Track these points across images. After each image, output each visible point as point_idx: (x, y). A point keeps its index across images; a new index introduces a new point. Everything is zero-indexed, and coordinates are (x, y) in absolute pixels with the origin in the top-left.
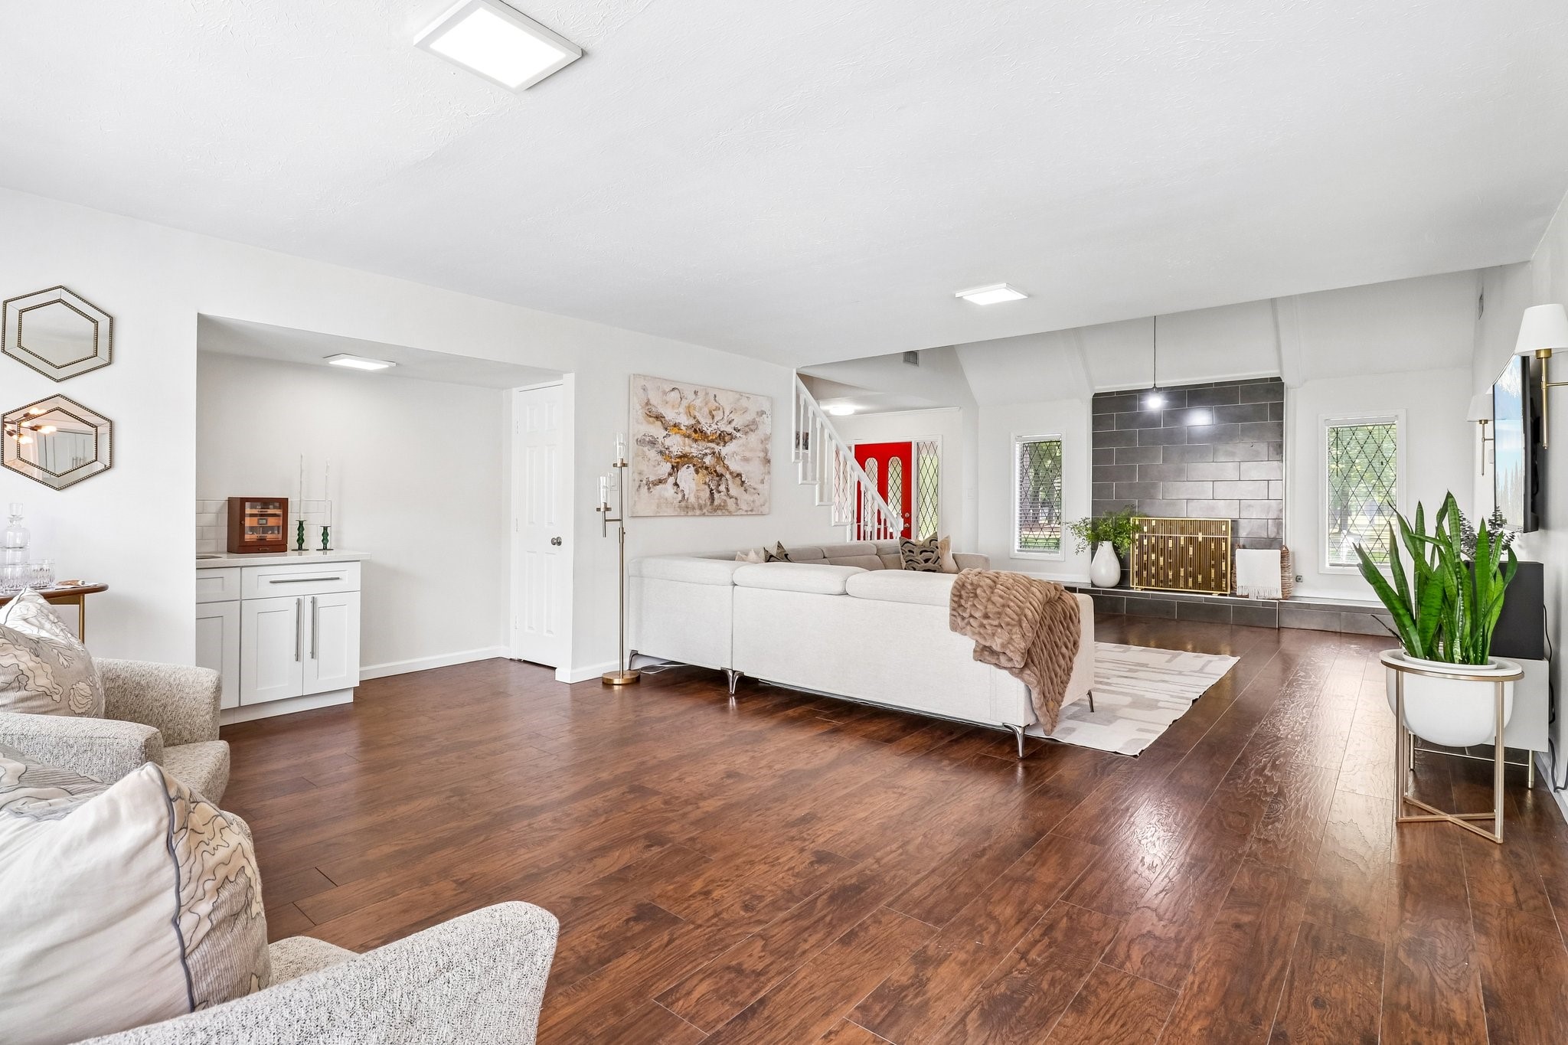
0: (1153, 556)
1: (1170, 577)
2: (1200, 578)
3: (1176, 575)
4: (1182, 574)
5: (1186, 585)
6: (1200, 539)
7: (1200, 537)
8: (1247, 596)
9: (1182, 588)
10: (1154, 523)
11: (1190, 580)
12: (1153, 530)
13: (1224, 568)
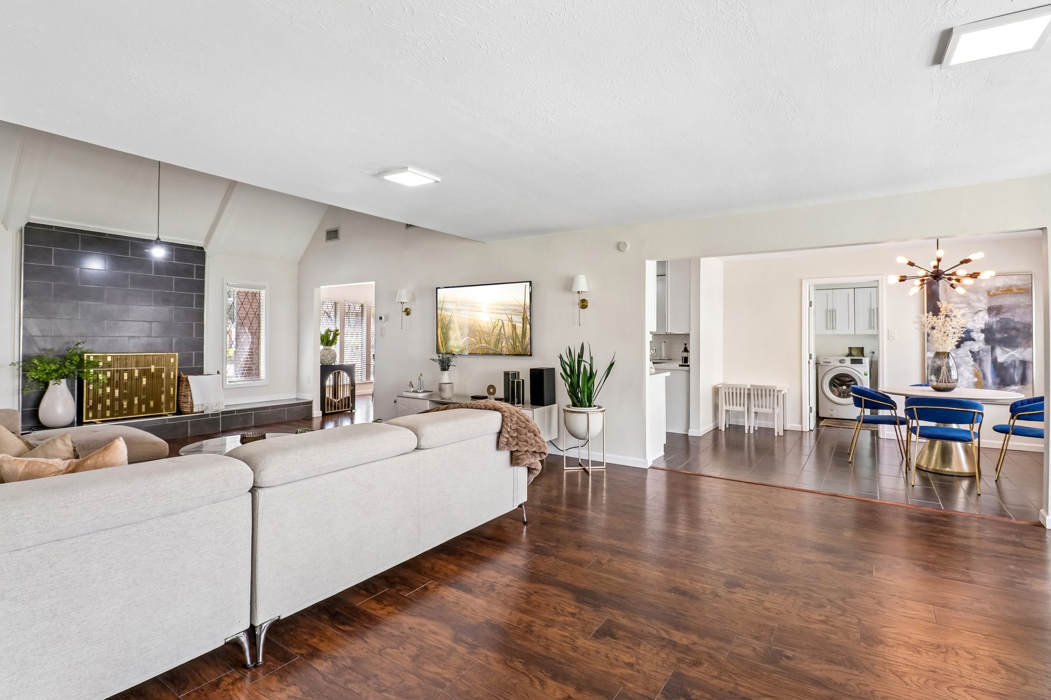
0: (108, 390)
1: (125, 406)
2: (152, 403)
3: (131, 404)
4: (136, 402)
5: (140, 412)
6: (153, 370)
7: (153, 368)
8: (203, 412)
9: (136, 415)
10: (109, 359)
11: (143, 406)
12: (109, 365)
13: (172, 393)
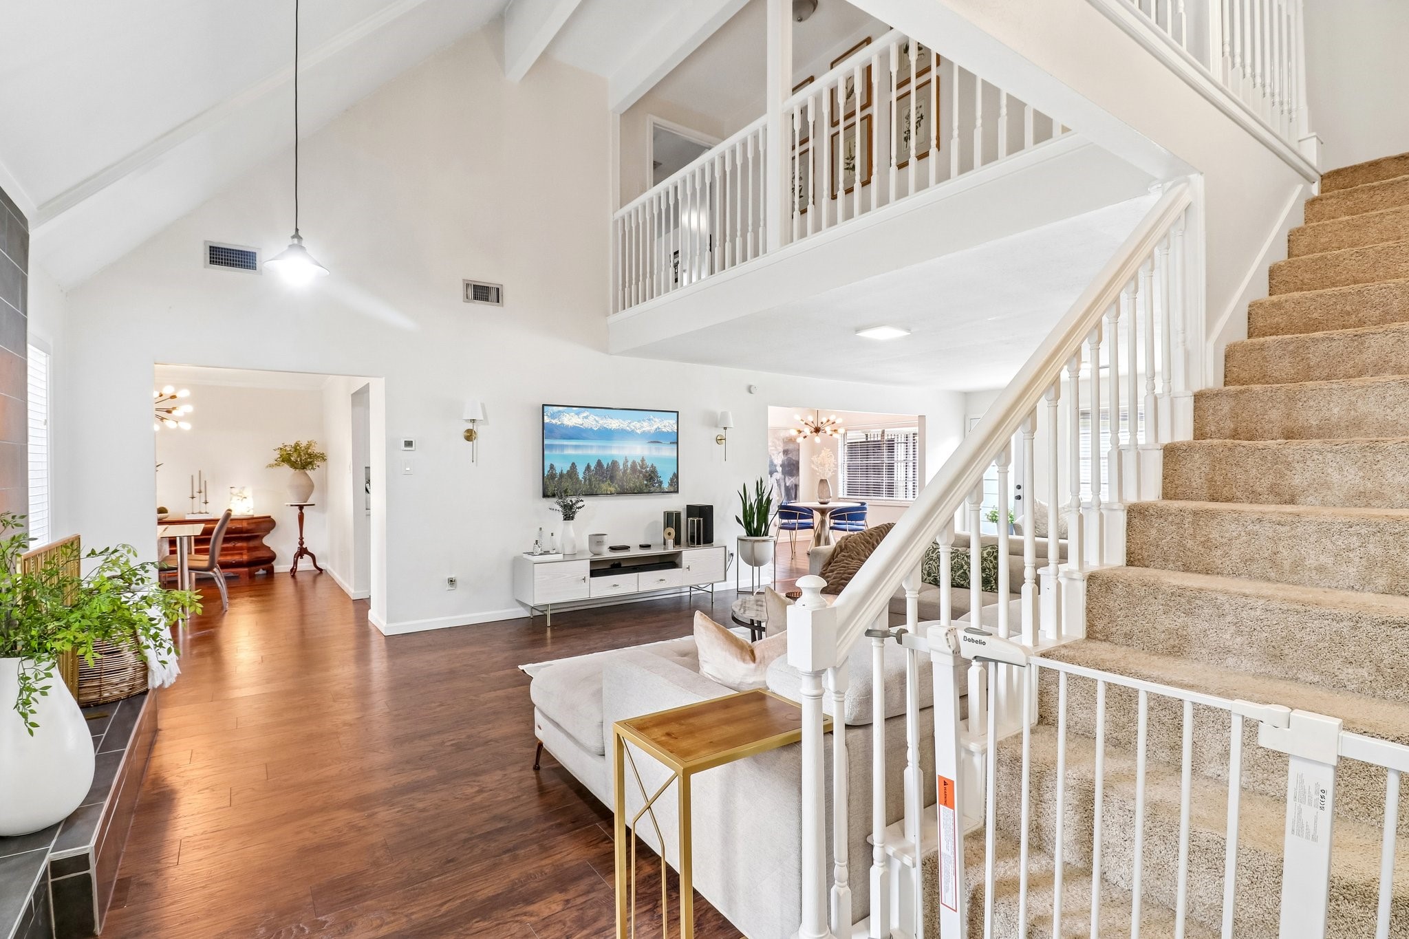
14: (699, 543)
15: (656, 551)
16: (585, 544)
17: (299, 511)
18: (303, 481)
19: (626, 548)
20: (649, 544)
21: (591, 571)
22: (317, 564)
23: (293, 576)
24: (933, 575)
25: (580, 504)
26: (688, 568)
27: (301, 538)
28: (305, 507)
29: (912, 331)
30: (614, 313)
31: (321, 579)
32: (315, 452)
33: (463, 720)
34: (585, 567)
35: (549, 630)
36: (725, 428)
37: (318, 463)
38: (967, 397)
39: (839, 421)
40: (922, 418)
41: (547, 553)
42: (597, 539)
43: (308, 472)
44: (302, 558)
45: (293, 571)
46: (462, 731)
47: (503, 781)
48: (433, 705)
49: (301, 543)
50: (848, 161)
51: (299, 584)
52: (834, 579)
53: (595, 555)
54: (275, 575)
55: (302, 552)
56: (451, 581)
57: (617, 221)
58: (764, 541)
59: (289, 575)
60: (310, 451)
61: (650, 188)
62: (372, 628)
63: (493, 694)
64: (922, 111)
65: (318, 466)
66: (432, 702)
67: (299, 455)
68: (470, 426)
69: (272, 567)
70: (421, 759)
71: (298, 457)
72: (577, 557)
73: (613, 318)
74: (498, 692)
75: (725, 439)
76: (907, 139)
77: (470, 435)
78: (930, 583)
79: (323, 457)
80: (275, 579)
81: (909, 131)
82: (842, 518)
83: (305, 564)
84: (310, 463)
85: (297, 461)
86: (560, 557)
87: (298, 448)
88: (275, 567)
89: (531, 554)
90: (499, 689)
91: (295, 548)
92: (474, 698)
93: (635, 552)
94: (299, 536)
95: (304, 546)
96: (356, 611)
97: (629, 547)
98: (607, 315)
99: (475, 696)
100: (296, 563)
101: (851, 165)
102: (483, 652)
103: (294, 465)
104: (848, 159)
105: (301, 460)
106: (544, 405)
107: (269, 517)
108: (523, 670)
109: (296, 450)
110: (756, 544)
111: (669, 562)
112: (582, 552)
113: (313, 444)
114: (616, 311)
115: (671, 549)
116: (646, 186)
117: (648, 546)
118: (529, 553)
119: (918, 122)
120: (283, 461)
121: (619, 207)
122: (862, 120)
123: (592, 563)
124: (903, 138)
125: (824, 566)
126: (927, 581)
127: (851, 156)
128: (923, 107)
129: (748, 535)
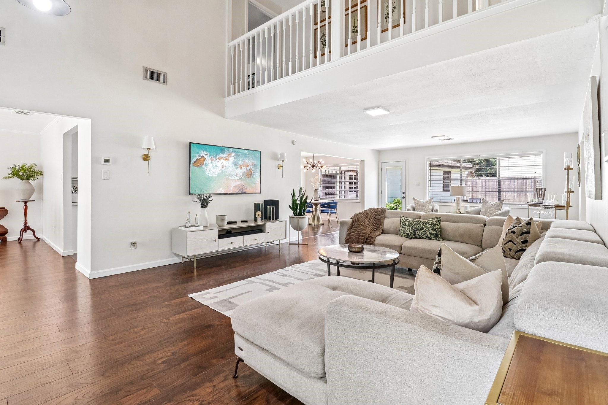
14: (273, 220)
15: (251, 224)
16: (214, 221)
17: (24, 204)
18: (27, 187)
19: (235, 223)
20: (247, 220)
21: (219, 235)
22: (36, 235)
23: (20, 243)
24: (406, 233)
25: (211, 199)
26: (269, 232)
27: (26, 221)
28: (28, 202)
29: (391, 112)
30: (228, 96)
31: (40, 243)
32: (36, 170)
33: (164, 340)
34: (216, 233)
35: (195, 270)
36: (283, 161)
37: (38, 177)
38: (379, 152)
39: (323, 162)
40: (363, 161)
41: (193, 226)
42: (221, 218)
43: (31, 182)
44: (26, 232)
45: (20, 240)
46: (166, 349)
47: (215, 393)
48: (138, 329)
49: (26, 223)
50: (354, 28)
51: (24, 248)
52: (355, 236)
53: (220, 226)
54: (7, 243)
55: (26, 228)
56: (134, 244)
57: (230, 47)
58: (303, 218)
59: (17, 243)
60: (32, 169)
61: (247, 33)
62: (79, 274)
63: (178, 317)
64: (395, 4)
65: (38, 178)
66: (136, 327)
67: (25, 172)
68: (146, 152)
69: (6, 238)
70: (142, 379)
71: (24, 172)
72: (209, 228)
73: (227, 99)
74: (181, 315)
75: (283, 167)
76: (387, 18)
77: (146, 158)
78: (405, 237)
79: (41, 173)
80: (7, 245)
81: (388, 14)
82: (327, 207)
83: (28, 235)
84: (32, 176)
85: (23, 175)
86: (202, 228)
87: (24, 167)
88: (7, 238)
89: (185, 226)
90: (181, 313)
91: (22, 226)
92: (166, 321)
93: (240, 225)
94: (24, 219)
95: (27, 225)
96: (65, 263)
97: (237, 222)
98: (224, 97)
99: (166, 319)
100: (22, 235)
101: (355, 30)
102: (160, 287)
103: (21, 178)
104: (353, 27)
105: (26, 175)
106: (190, 143)
107: (4, 208)
108: (192, 298)
109: (23, 168)
110: (300, 219)
111: (259, 230)
112: (211, 225)
113: (34, 166)
114: (229, 95)
115: (259, 222)
116: (244, 31)
117: (246, 222)
118: (183, 226)
119: (393, 10)
120: (14, 175)
121: (231, 40)
122: (361, 8)
123: (220, 231)
124: (385, 18)
125: (348, 230)
126: (403, 236)
127: (355, 26)
128: (396, 2)
129: (294, 215)
